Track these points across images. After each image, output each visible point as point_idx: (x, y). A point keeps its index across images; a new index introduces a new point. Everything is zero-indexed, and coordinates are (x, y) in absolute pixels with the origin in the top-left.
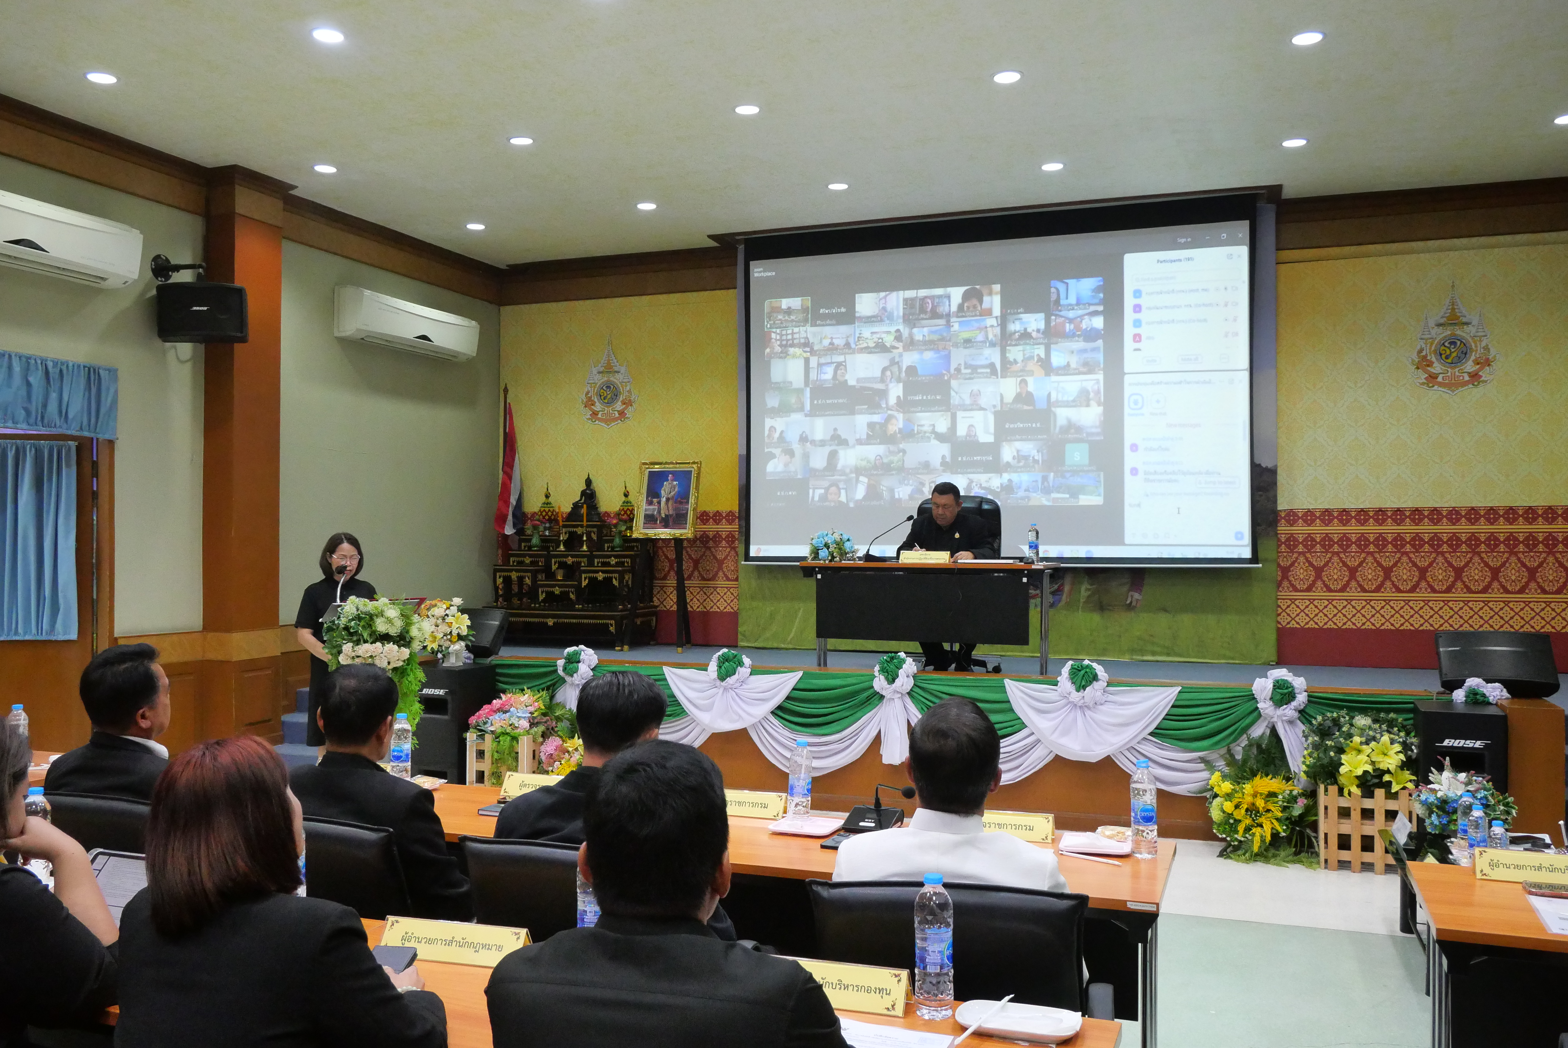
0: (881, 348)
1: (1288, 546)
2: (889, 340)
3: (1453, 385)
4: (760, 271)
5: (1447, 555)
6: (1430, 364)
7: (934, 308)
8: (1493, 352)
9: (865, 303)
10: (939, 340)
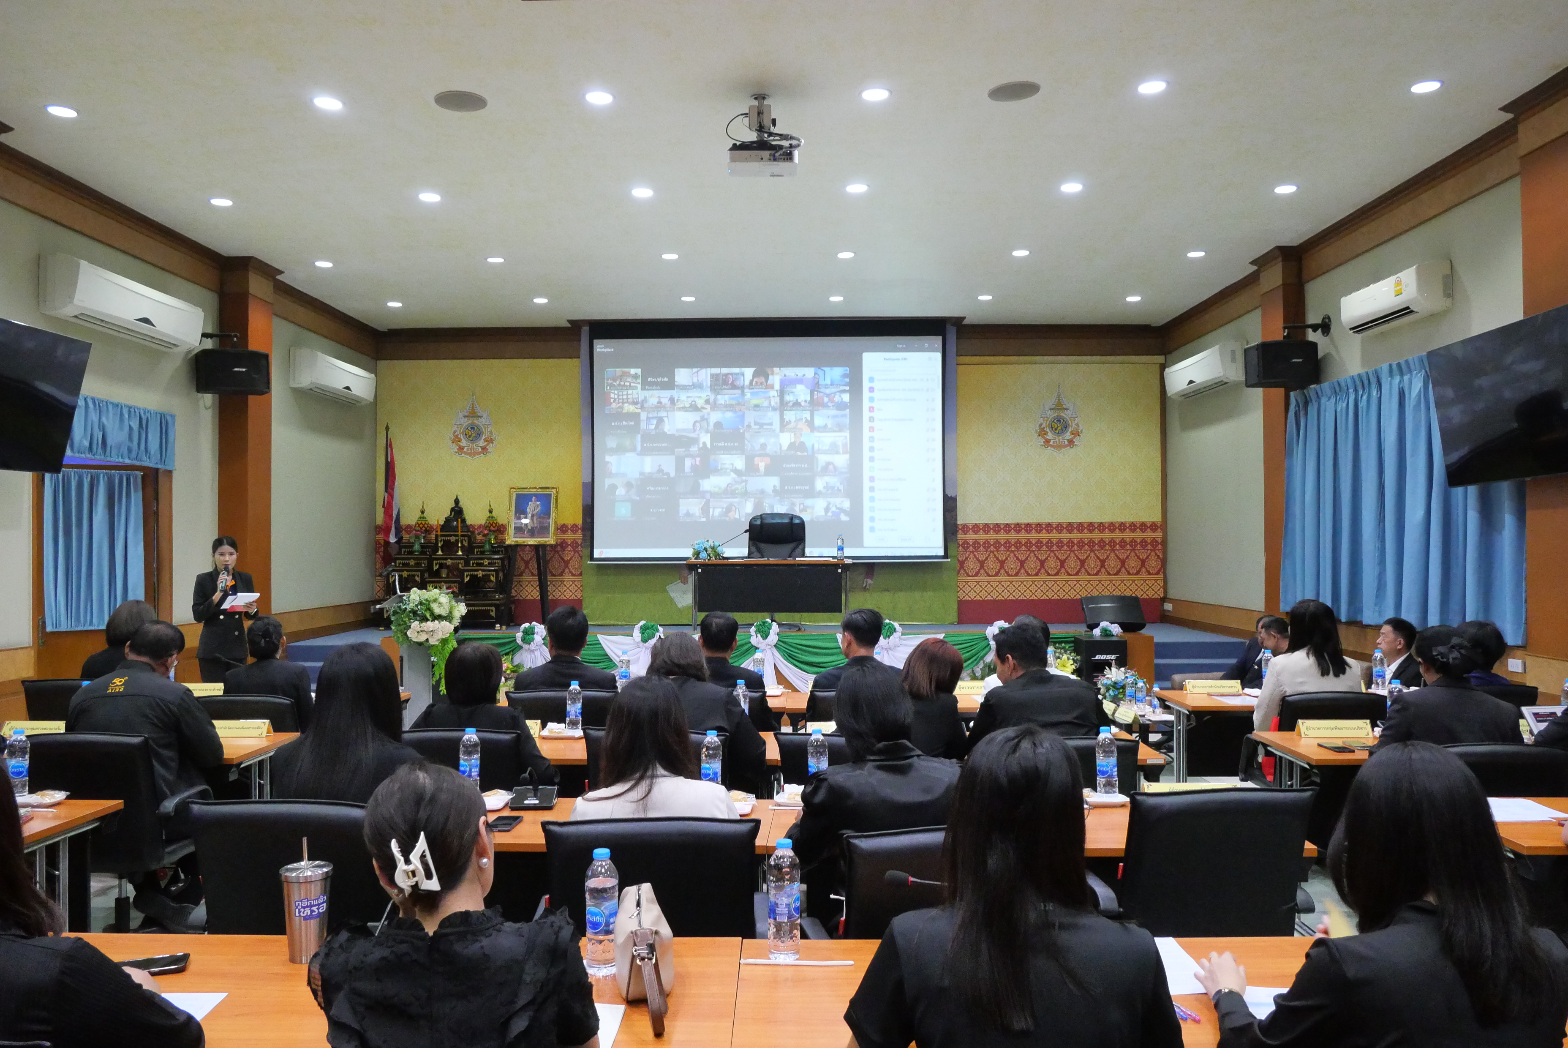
0: (694, 408)
1: (963, 547)
2: (700, 403)
3: (1059, 447)
4: (602, 347)
5: (1056, 552)
6: (1046, 433)
7: (733, 381)
8: (1081, 428)
9: (682, 375)
10: (736, 404)
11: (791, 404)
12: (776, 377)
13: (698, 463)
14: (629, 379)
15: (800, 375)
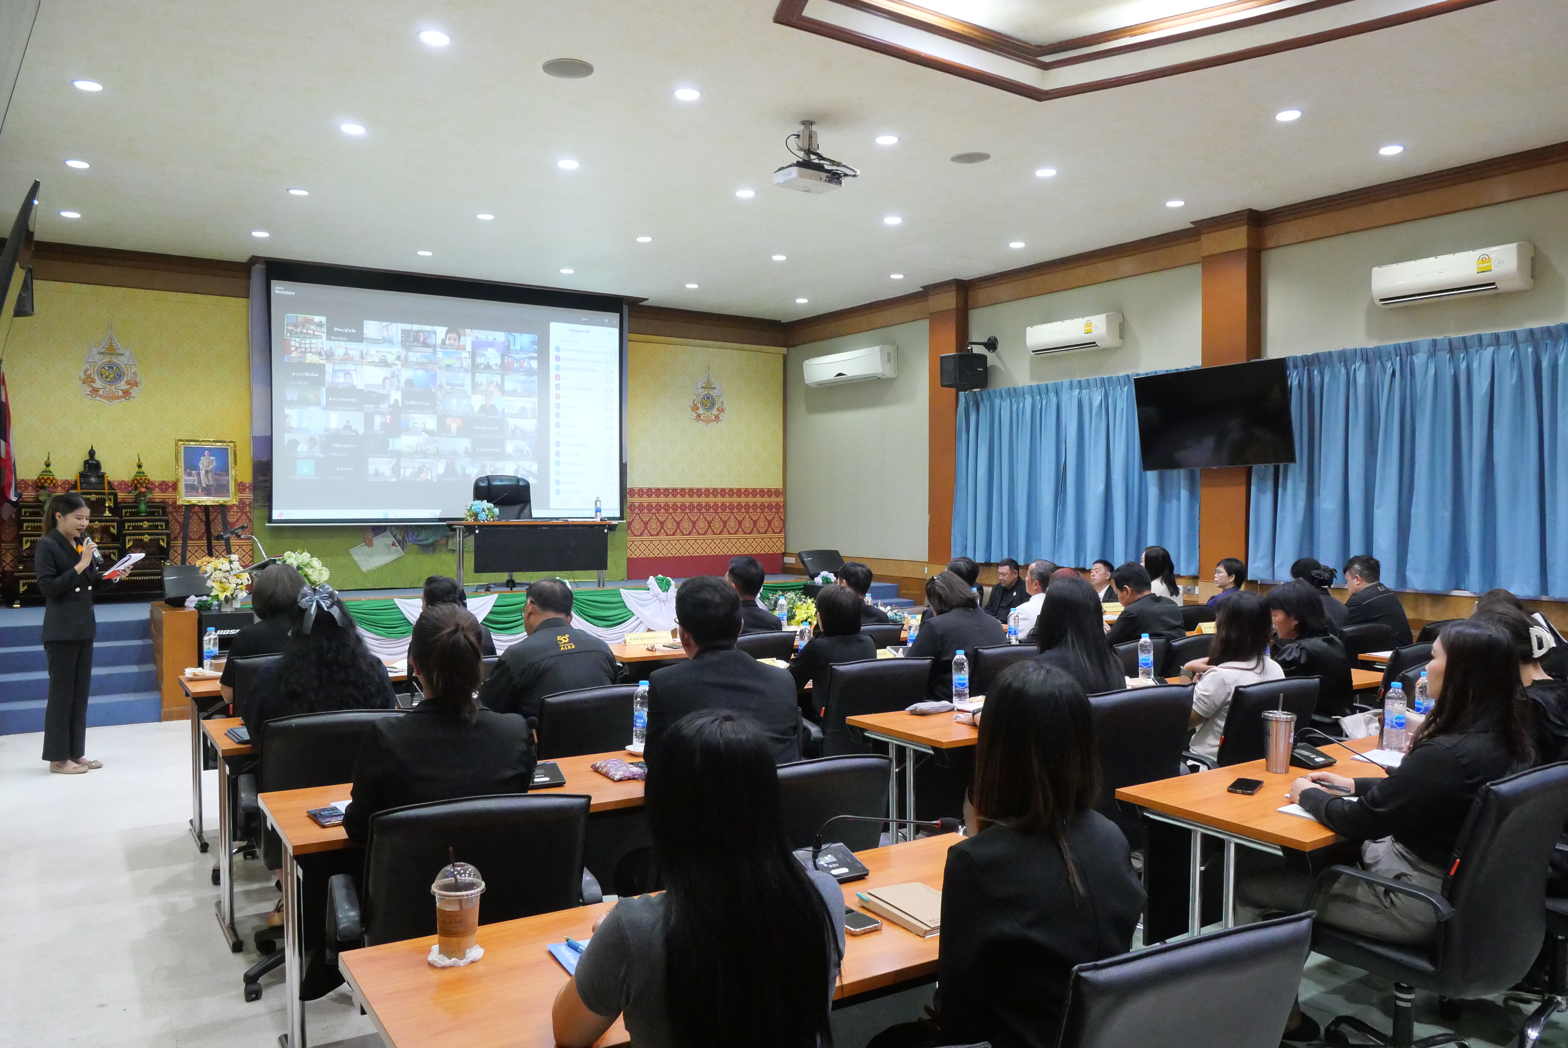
0: (384, 363)
1: (633, 509)
2: (391, 359)
3: (708, 421)
4: (279, 289)
5: (704, 514)
6: (698, 408)
7: (425, 339)
8: (726, 405)
9: (371, 328)
10: (427, 363)
11: (482, 366)
12: (469, 337)
13: (388, 421)
14: (313, 327)
15: (491, 338)
